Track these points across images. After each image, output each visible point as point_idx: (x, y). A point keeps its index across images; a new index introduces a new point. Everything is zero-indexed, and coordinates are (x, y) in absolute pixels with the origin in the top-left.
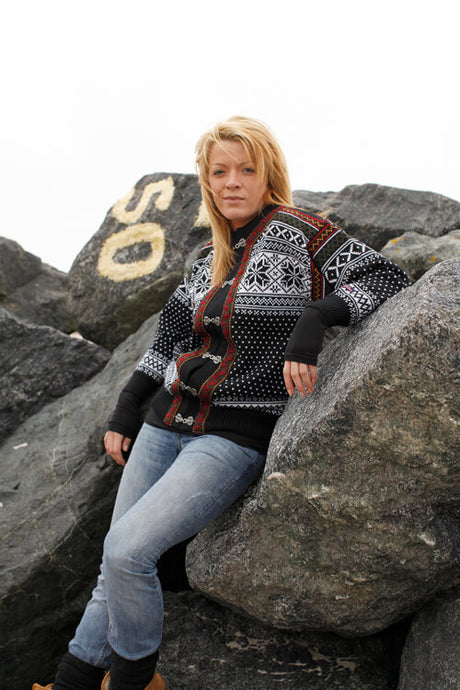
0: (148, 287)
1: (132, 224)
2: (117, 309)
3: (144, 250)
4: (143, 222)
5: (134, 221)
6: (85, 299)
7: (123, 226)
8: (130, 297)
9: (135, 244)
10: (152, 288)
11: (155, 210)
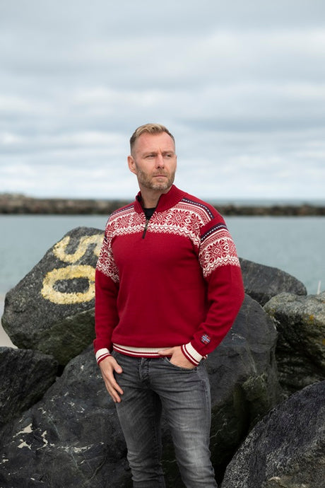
0: (84, 312)
1: (71, 264)
2: (55, 326)
3: (82, 285)
4: (82, 264)
5: (73, 261)
6: (25, 314)
7: (63, 264)
8: (68, 318)
9: (74, 279)
10: (87, 313)
11: (93, 257)
